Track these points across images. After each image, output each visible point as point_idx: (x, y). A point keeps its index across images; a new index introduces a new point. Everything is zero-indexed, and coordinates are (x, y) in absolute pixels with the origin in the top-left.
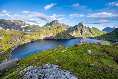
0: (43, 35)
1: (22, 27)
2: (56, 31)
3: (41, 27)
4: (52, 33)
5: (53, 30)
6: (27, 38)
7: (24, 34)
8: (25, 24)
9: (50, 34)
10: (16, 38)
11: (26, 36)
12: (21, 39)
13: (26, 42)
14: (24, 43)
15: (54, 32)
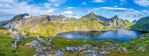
0: (77, 27)
1: (63, 20)
2: (90, 23)
3: (77, 19)
4: (85, 25)
5: (86, 23)
6: (64, 28)
7: (63, 26)
8: (65, 17)
9: (84, 26)
10: (57, 28)
11: (63, 27)
12: (60, 29)
13: (63, 32)
14: (61, 32)
15: (88, 24)
